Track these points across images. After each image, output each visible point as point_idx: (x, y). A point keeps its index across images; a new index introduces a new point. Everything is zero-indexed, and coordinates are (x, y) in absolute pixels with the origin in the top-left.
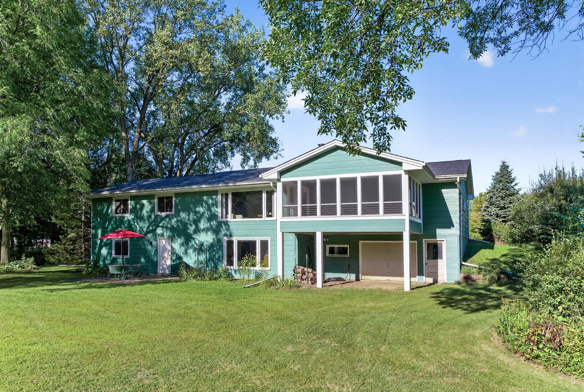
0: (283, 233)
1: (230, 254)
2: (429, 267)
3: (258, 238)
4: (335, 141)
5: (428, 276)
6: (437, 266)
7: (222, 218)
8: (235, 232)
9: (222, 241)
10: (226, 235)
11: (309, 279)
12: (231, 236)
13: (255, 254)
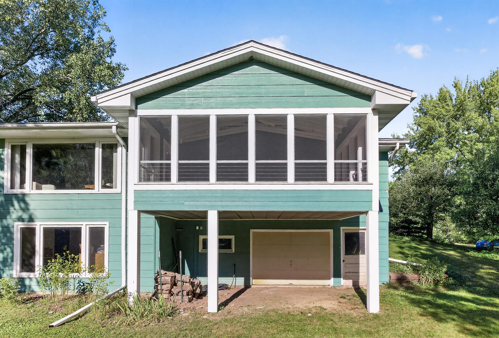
0: (139, 212)
1: (28, 253)
2: (347, 265)
3: (85, 223)
4: (252, 44)
5: (346, 278)
6: (358, 264)
7: (12, 187)
8: (37, 213)
9: (12, 229)
10: (20, 219)
11: (185, 293)
12: (31, 219)
13: (78, 251)
